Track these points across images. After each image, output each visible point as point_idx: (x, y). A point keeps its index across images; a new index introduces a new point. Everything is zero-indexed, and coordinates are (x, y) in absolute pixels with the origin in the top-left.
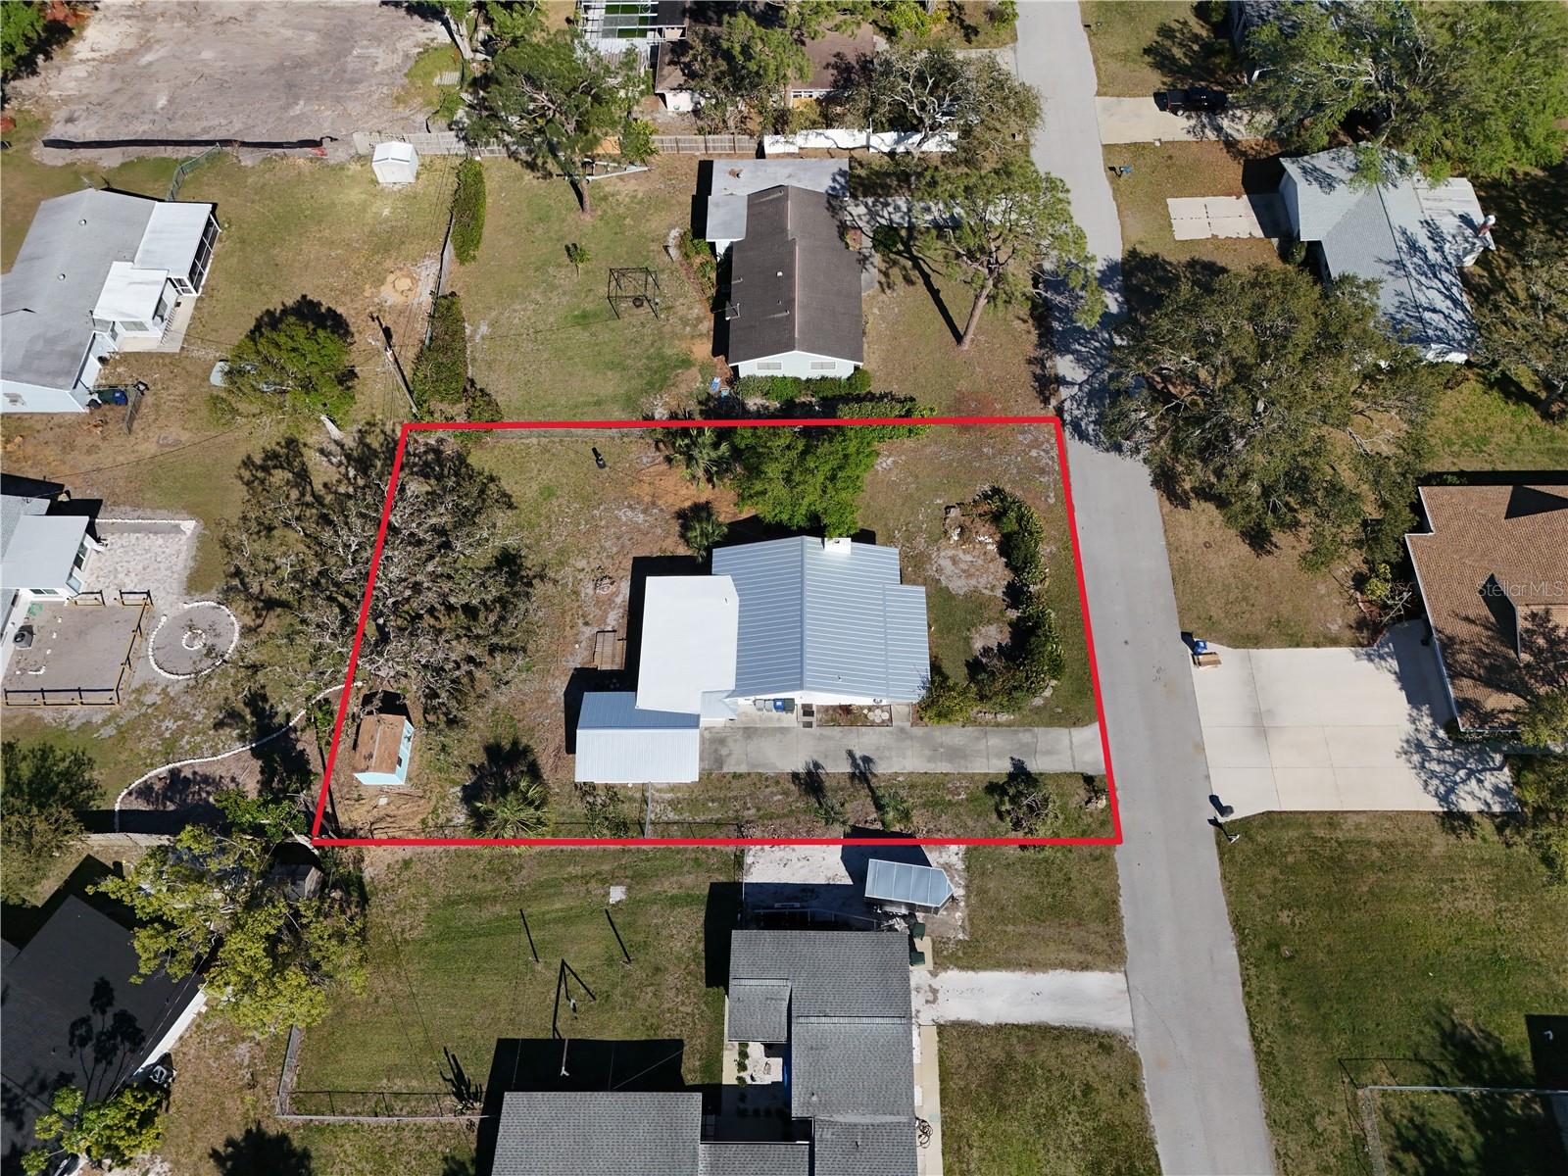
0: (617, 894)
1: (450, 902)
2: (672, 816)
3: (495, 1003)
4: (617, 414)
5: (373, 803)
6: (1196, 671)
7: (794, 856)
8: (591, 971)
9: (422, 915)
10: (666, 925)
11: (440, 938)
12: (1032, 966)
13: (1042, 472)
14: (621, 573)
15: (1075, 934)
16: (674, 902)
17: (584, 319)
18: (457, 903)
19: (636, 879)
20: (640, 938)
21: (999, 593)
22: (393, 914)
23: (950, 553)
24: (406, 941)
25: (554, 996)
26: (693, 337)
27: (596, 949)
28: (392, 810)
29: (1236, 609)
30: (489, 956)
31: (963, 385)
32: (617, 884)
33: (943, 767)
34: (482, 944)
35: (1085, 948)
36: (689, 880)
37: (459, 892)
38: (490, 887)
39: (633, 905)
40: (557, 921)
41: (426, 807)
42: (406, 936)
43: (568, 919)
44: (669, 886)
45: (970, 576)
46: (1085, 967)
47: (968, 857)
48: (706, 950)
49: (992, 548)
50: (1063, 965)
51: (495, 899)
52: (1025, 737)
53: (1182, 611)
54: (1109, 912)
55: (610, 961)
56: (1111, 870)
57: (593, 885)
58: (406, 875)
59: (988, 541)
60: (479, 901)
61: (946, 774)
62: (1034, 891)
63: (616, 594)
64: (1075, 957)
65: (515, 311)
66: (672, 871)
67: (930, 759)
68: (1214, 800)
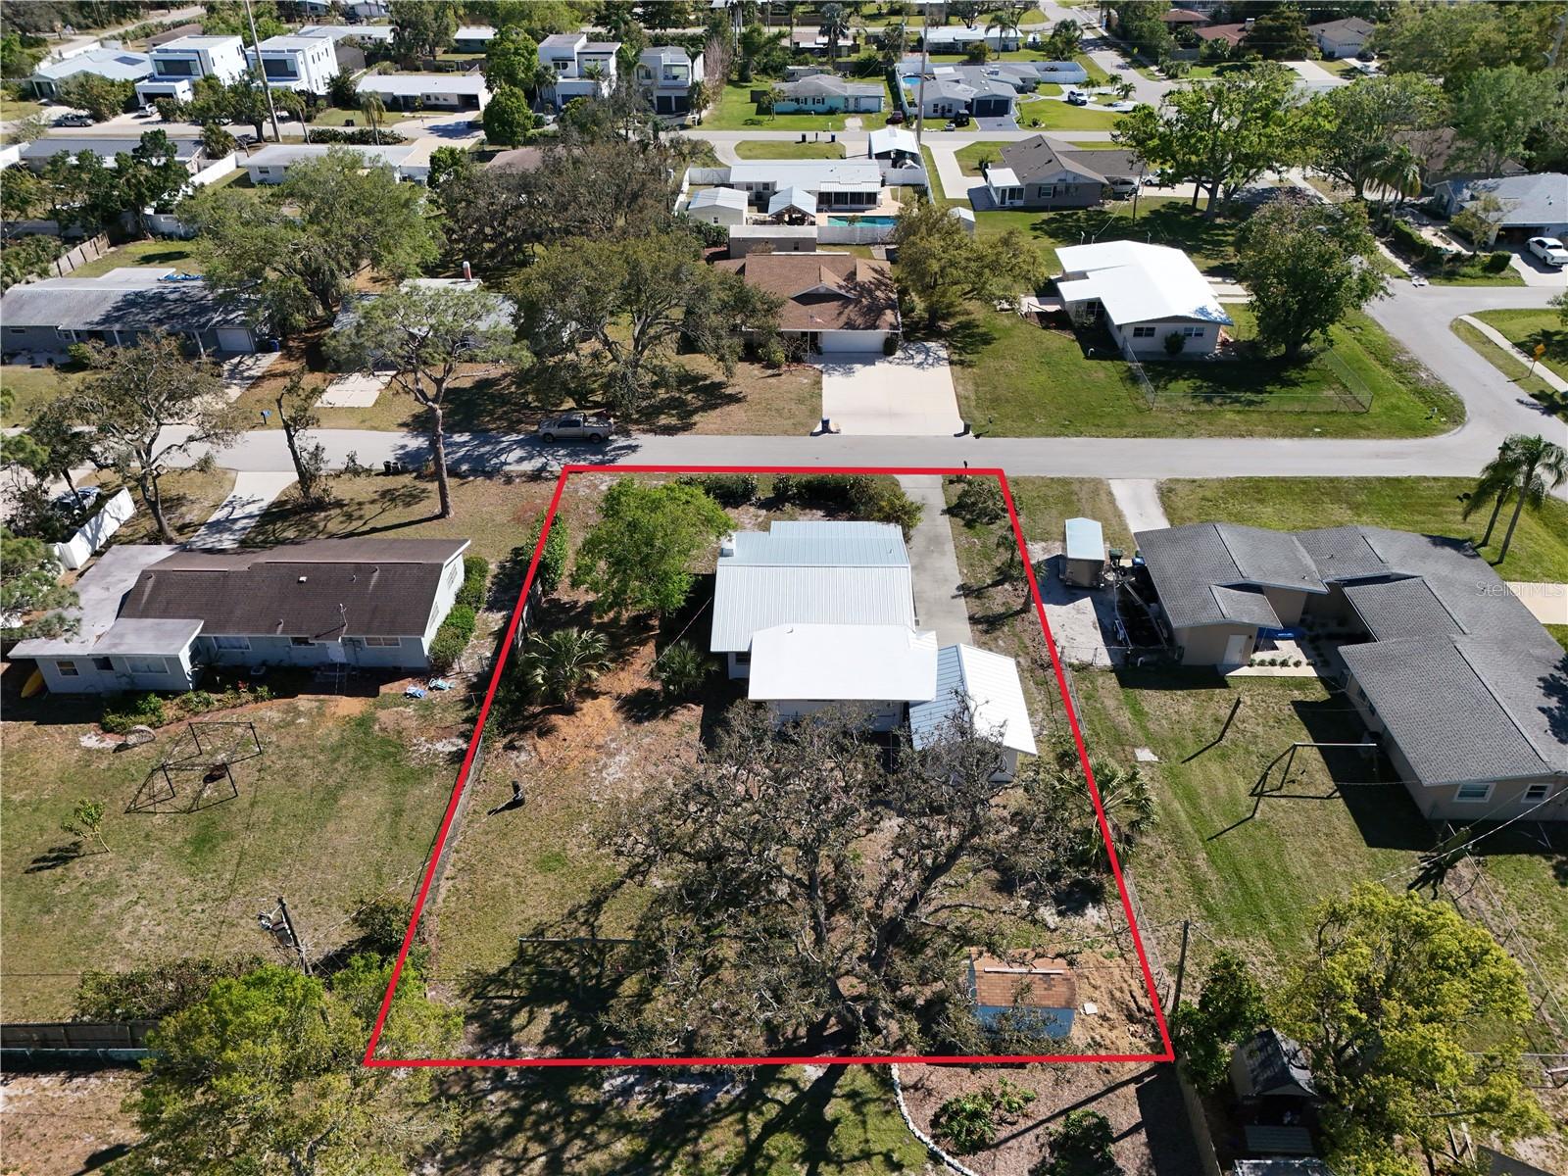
0: (1145, 755)
1: (1212, 913)
8: (1244, 773)
10: (1167, 717)
11: (1262, 920)
15: (1084, 496)
16: (1139, 713)
17: (206, 840)
18: (1210, 909)
19: (1123, 742)
20: (1189, 736)
21: (763, 513)
25: (1283, 801)
26: (320, 716)
27: (1215, 768)
28: (1101, 995)
30: (1263, 867)
31: (503, 518)
32: (1135, 756)
33: (950, 548)
34: (1253, 876)
36: (1112, 703)
37: (1193, 906)
38: (1175, 873)
39: (1152, 741)
42: (1273, 959)
43: (1190, 797)
44: (1125, 718)
46: (1110, 494)
48: (1181, 689)
50: (1112, 502)
51: (1190, 868)
53: (787, 434)
55: (1224, 756)
61: (956, 547)
65: (133, 934)
66: (1103, 714)
67: (944, 554)
68: (958, 435)
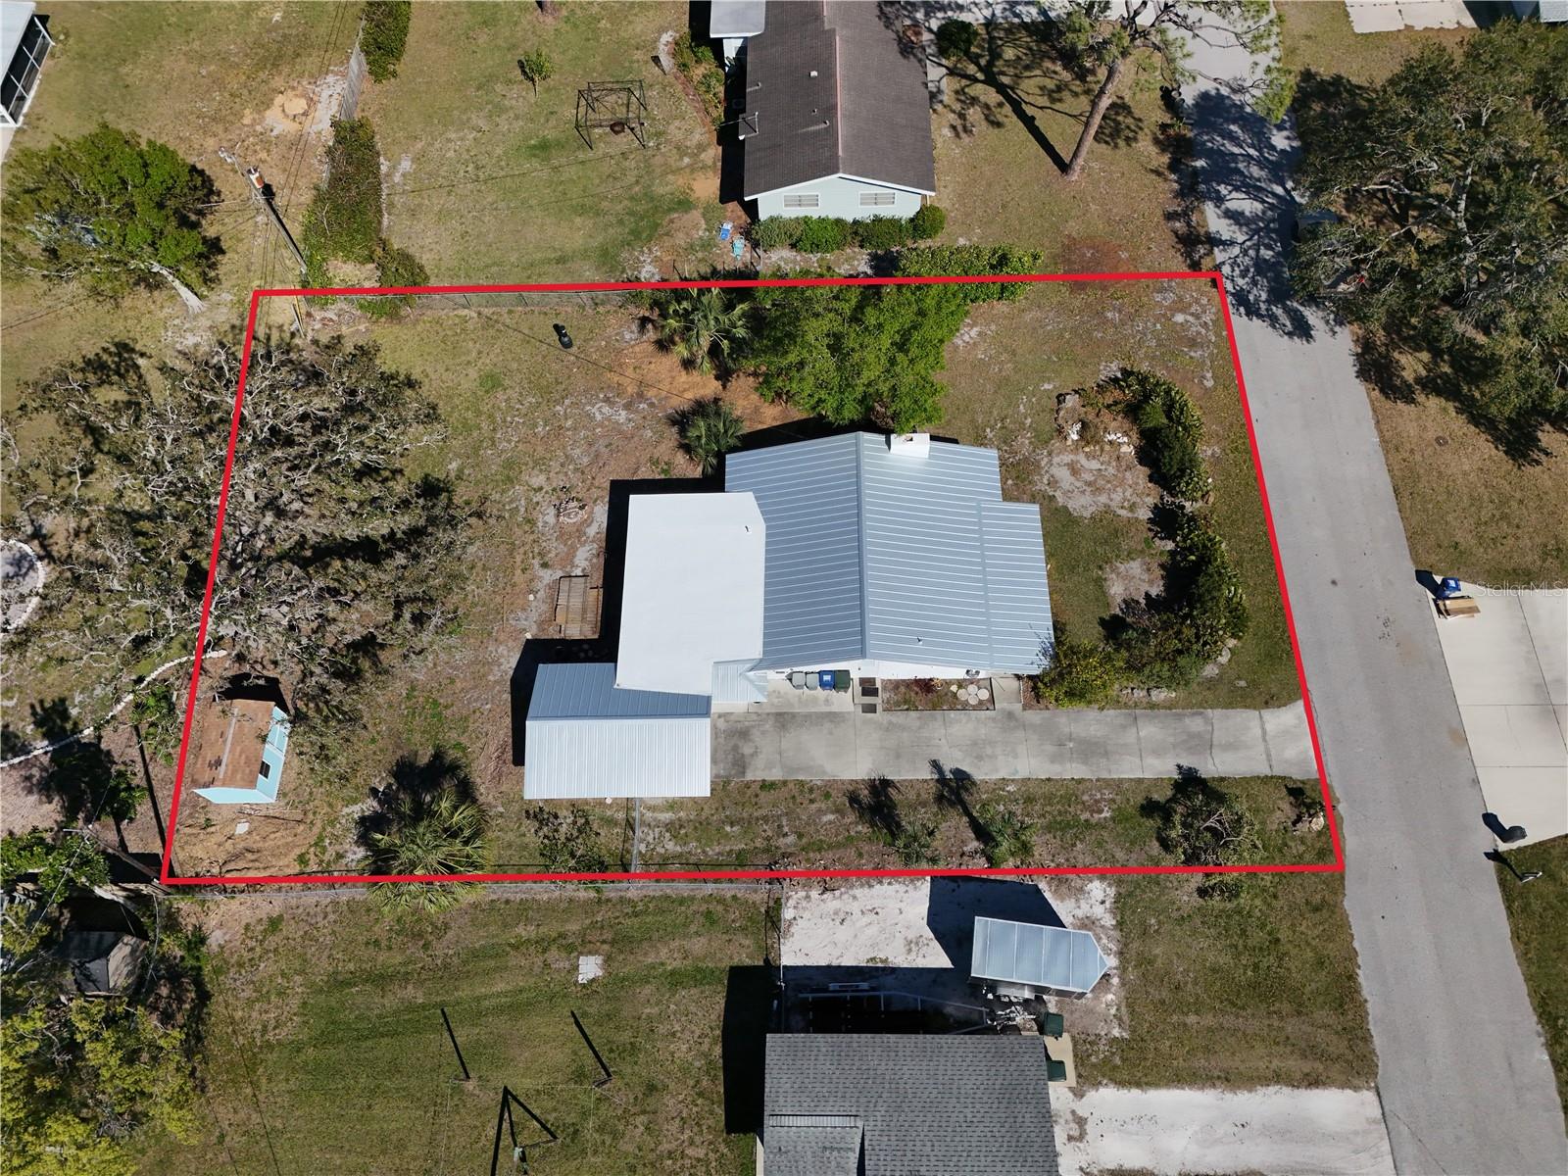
0: (590, 968)
1: (339, 983)
2: (671, 846)
3: (401, 1146)
4: (590, 274)
5: (227, 831)
6: (1441, 622)
7: (855, 907)
8: (549, 1092)
9: (294, 1003)
10: (664, 1017)
11: (321, 1040)
12: (1230, 1080)
13: (1193, 343)
14: (595, 493)
15: (1292, 1027)
16: (676, 980)
17: (543, 149)
18: (349, 984)
19: (618, 943)
20: (625, 1037)
21: (1144, 514)
22: (250, 1003)
23: (1067, 458)
24: (269, 1046)
25: (492, 1133)
26: (693, 171)
28: (255, 842)
29: (1492, 532)
30: (394, 1069)
31: (1073, 228)
32: (590, 953)
33: (1074, 770)
34: (384, 1048)
35: (1311, 1051)
36: (698, 945)
39: (613, 985)
40: (499, 1010)
41: (305, 836)
43: (517, 1007)
44: (667, 955)
45: (1098, 491)
46: (1313, 1082)
47: (1121, 905)
48: (725, 1055)
49: (1128, 450)
50: (1278, 1078)
51: (406, 978)
52: (1195, 724)
53: (1414, 537)
54: (1344, 993)
55: (579, 1076)
56: (1341, 927)
57: (553, 954)
58: (273, 941)
59: (1125, 443)
60: (381, 980)
61: (1080, 781)
62: (1225, 960)
63: (588, 522)
64: (1295, 1065)
65: (449, 140)
66: (672, 932)
67: (1054, 759)
68: (1490, 820)
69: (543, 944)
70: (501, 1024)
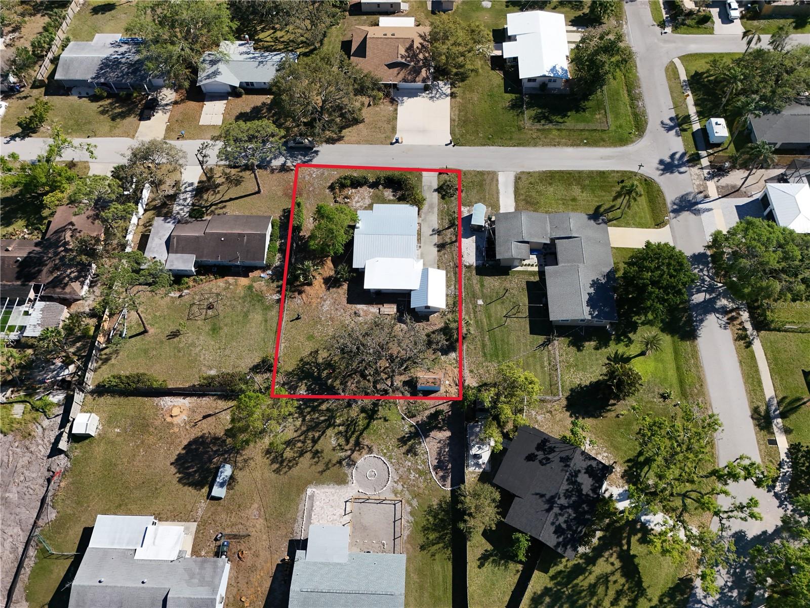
0: (480, 302)
1: (485, 355)
2: (453, 287)
3: (518, 337)
4: (274, 313)
5: (448, 386)
7: (466, 252)
8: (506, 309)
9: (489, 364)
10: (490, 287)
12: (498, 193)
13: (323, 174)
15: (488, 181)
16: (482, 286)
17: (215, 330)
18: (485, 353)
19: (475, 297)
20: (495, 294)
21: (372, 190)
22: (490, 374)
23: (354, 203)
26: (236, 285)
30: (503, 340)
32: (477, 302)
33: (436, 210)
34: (499, 343)
35: (492, 180)
36: (475, 282)
38: (479, 343)
39: (484, 297)
40: (490, 320)
41: (449, 367)
42: (497, 368)
43: (489, 317)
44: (477, 287)
45: (364, 198)
46: (497, 180)
47: (465, 205)
49: (353, 190)
50: (497, 185)
51: (483, 341)
52: (425, 188)
53: (382, 143)
54: (481, 173)
55: (503, 303)
56: (469, 172)
57: (477, 310)
58: (475, 371)
59: (350, 191)
60: (484, 346)
61: (438, 210)
62: (475, 190)
64: (495, 182)
65: (204, 359)
67: (433, 213)
69: (475, 312)
70: (493, 319)
